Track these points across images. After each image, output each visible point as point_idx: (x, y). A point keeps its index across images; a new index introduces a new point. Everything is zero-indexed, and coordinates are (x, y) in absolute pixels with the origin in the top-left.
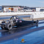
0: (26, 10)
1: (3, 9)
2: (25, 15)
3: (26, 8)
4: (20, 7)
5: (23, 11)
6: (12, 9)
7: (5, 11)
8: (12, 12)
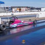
2: (31, 14)
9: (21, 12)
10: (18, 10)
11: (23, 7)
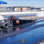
1: (14, 9)
2: (32, 14)
3: (32, 8)
4: (28, 7)
5: (30, 11)
6: (21, 9)
7: (16, 11)
8: (21, 11)
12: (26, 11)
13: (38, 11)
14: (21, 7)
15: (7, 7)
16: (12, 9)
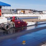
0: (35, 13)
1: (17, 11)
9: (25, 14)
10: (23, 12)
11: (26, 10)
12: (28, 13)
13: (40, 14)
14: (24, 10)
15: (11, 10)
16: (15, 12)
